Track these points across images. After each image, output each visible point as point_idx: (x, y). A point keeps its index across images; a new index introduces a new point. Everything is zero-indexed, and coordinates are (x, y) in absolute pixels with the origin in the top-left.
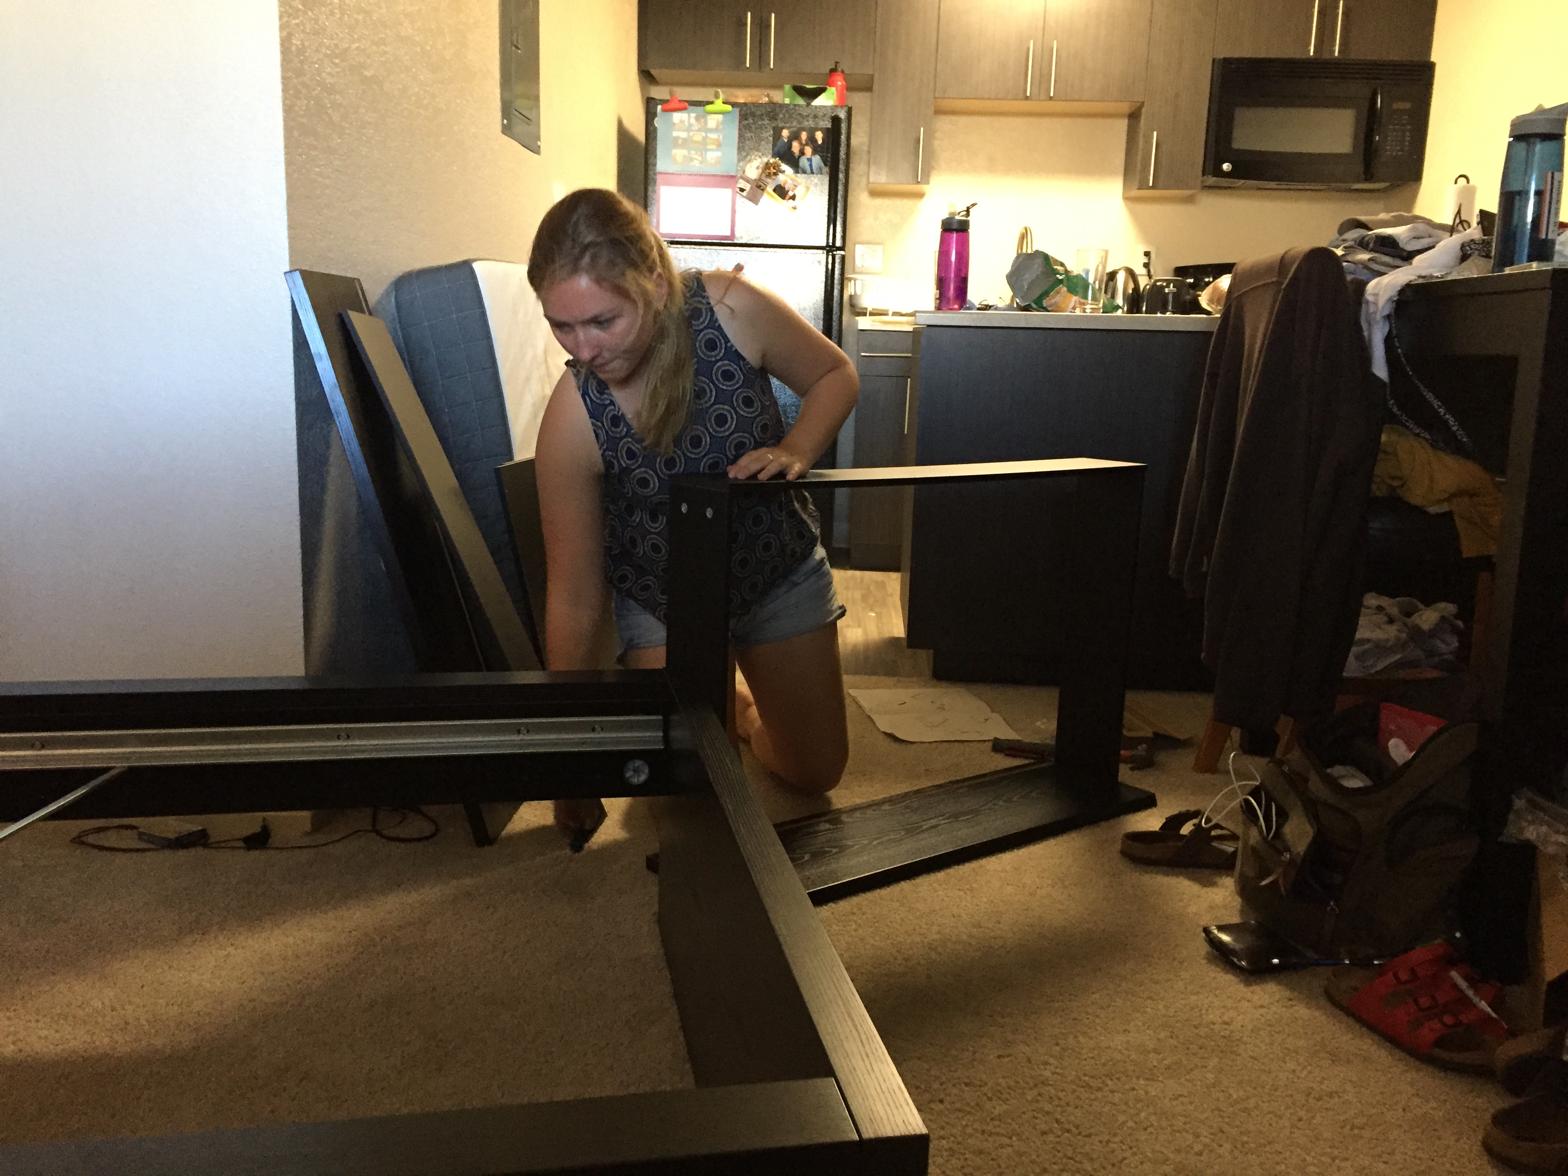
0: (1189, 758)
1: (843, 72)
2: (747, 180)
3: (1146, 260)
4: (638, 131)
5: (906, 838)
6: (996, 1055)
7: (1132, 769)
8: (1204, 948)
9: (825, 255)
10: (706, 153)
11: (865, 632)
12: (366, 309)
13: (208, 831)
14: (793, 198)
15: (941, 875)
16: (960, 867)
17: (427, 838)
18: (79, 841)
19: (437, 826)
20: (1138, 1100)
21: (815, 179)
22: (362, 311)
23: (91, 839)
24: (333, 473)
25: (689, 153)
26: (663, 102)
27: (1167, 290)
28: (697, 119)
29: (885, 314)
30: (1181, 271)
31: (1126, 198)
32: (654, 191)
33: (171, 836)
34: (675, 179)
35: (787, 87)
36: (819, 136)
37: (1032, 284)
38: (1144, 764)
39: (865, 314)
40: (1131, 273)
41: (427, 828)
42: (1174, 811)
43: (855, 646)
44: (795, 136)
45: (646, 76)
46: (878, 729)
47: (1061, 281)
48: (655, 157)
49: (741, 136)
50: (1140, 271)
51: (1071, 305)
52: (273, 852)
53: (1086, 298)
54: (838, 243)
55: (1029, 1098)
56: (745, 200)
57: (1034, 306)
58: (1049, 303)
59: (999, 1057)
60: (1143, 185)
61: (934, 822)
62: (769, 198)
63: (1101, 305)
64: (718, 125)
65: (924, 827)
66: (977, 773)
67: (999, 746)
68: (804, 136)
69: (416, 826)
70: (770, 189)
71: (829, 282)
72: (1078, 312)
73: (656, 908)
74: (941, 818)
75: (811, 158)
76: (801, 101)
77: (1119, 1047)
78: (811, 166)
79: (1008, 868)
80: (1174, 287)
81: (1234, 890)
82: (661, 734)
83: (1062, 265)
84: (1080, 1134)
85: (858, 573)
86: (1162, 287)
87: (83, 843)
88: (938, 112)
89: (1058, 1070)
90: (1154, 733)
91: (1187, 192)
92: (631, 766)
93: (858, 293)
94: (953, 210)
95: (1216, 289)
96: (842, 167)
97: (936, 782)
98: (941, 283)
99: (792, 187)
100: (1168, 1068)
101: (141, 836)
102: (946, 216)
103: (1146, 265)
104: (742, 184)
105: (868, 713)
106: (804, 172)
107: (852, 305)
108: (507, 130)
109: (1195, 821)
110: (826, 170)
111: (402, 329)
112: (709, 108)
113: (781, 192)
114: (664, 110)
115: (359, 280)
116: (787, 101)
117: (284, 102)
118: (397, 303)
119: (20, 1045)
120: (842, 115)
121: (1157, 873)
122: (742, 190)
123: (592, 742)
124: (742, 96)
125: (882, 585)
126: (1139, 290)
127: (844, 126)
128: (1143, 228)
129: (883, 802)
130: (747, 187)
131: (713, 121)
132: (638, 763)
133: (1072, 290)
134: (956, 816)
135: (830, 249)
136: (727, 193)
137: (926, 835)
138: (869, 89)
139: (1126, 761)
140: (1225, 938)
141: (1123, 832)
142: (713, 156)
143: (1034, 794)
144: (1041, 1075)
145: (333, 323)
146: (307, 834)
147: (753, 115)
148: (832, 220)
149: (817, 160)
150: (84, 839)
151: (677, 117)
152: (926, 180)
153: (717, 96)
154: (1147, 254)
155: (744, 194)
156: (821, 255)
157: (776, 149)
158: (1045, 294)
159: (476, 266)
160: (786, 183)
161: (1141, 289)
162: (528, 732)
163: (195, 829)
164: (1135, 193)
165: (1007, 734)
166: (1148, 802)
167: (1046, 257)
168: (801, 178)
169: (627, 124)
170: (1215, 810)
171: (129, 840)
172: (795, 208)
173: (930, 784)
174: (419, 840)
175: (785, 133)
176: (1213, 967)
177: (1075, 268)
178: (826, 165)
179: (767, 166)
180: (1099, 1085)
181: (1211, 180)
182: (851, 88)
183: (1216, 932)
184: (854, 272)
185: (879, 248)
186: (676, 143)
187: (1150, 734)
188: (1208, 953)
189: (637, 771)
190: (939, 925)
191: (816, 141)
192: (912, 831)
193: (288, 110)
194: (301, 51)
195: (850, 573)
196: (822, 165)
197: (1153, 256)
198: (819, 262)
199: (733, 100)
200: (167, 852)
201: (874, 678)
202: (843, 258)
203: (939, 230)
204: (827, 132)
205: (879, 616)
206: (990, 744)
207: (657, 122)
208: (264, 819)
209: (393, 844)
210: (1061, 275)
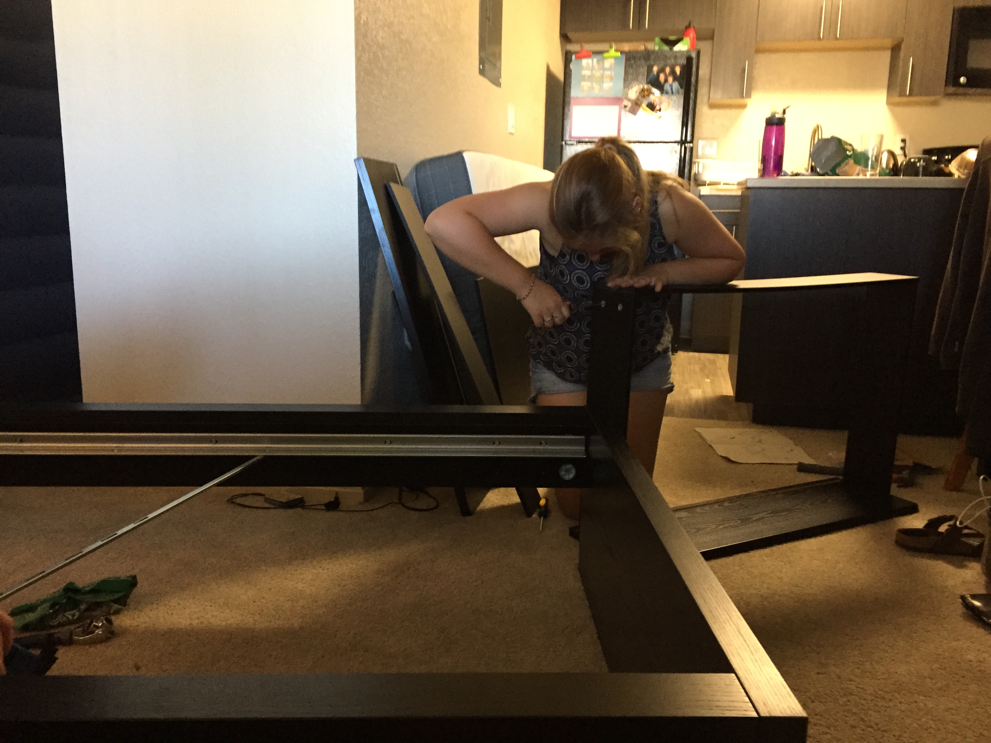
0: (941, 480)
1: (694, 27)
2: (629, 100)
3: (902, 145)
4: (560, 74)
5: (742, 525)
6: (816, 672)
7: (899, 487)
8: (960, 609)
9: (679, 146)
10: (603, 84)
11: (704, 392)
12: (399, 182)
13: (304, 499)
14: (660, 110)
15: (767, 551)
16: (781, 546)
17: (433, 509)
18: (231, 501)
19: (437, 502)
20: (920, 709)
21: (674, 98)
22: (398, 183)
23: (239, 500)
24: (379, 282)
25: (592, 84)
26: (576, 53)
27: (918, 164)
28: (598, 62)
29: (718, 184)
30: (928, 152)
31: (889, 103)
32: (569, 110)
33: (284, 500)
34: (582, 102)
35: (657, 40)
36: (678, 70)
37: (828, 159)
38: (906, 484)
39: (705, 185)
40: (892, 154)
41: (433, 504)
42: (935, 516)
43: (697, 402)
44: (662, 70)
45: (565, 37)
46: (718, 455)
47: (850, 156)
48: (570, 87)
49: (626, 73)
50: (898, 152)
51: (857, 171)
52: (342, 513)
53: (866, 166)
54: (689, 139)
55: (841, 703)
56: (627, 113)
57: (829, 172)
58: (841, 171)
59: (818, 673)
60: (902, 94)
61: (761, 515)
62: (643, 111)
63: (878, 172)
64: (611, 66)
65: (754, 519)
66: (787, 485)
67: (802, 468)
68: (668, 70)
69: (424, 502)
70: (644, 105)
71: (682, 164)
72: (861, 177)
73: (577, 561)
74: (765, 513)
75: (672, 84)
76: (666, 48)
77: (904, 673)
78: (672, 89)
79: (814, 548)
80: (923, 162)
81: (981, 571)
82: (584, 448)
83: (850, 145)
84: (879, 729)
85: (696, 354)
86: (915, 163)
87: (233, 503)
88: (758, 51)
89: (861, 686)
90: (914, 463)
91: (932, 98)
92: (564, 467)
93: (701, 171)
94: (774, 111)
95: (963, 159)
96: (693, 89)
97: (759, 490)
98: (765, 160)
99: (658, 103)
100: (940, 689)
101: (267, 500)
102: (769, 115)
103: (903, 149)
104: (626, 103)
105: (710, 443)
106: (667, 93)
107: (696, 180)
108: (482, 72)
109: (951, 523)
110: (682, 91)
111: (419, 194)
112: (606, 55)
113: (652, 107)
114: (576, 58)
115: (396, 165)
116: (657, 48)
117: (356, 55)
118: (416, 179)
119: (202, 620)
120: (694, 55)
121: (923, 557)
122: (625, 107)
123: (540, 452)
124: (627, 47)
125: (713, 362)
126: (898, 164)
127: (694, 62)
128: (901, 123)
129: (724, 500)
130: (629, 104)
131: (608, 63)
132: (569, 466)
133: (857, 162)
134: (775, 512)
135: (682, 142)
136: (616, 108)
137: (755, 524)
138: (712, 38)
139: (896, 482)
140: (977, 603)
141: (896, 529)
142: (607, 85)
143: (830, 500)
144: (847, 688)
145: (382, 192)
146: (361, 503)
147: (634, 58)
148: (685, 124)
149: (676, 85)
150: (234, 500)
151: (585, 62)
152: (749, 95)
153: (611, 47)
154: (904, 141)
155: (627, 109)
156: (677, 147)
157: (649, 79)
158: (838, 165)
159: (466, 155)
160: (654, 101)
161: (899, 165)
162: (499, 443)
163: (297, 497)
164: (897, 99)
165: (808, 460)
166: (913, 509)
167: (839, 141)
168: (664, 97)
169: (552, 68)
170: (966, 517)
171: (259, 502)
172: (660, 117)
173: (755, 491)
174: (427, 510)
175: (655, 69)
176: (968, 623)
177: (859, 148)
178: (681, 87)
179: (643, 90)
180: (890, 697)
181: (951, 89)
182: (699, 38)
183: (970, 599)
184: (697, 158)
185: (715, 143)
186: (584, 78)
187: (911, 464)
188: (963, 613)
189: (568, 471)
190: (769, 584)
191: (676, 73)
192: (745, 521)
193: (358, 60)
194: (366, 23)
195: (691, 354)
196: (679, 87)
197: (907, 142)
198: (676, 152)
199: (622, 49)
200: (281, 510)
201: (712, 421)
202: (692, 149)
203: (764, 124)
204: (683, 68)
205: (712, 382)
206: (796, 467)
207: (572, 66)
208: (336, 493)
209: (412, 512)
210: (850, 152)
